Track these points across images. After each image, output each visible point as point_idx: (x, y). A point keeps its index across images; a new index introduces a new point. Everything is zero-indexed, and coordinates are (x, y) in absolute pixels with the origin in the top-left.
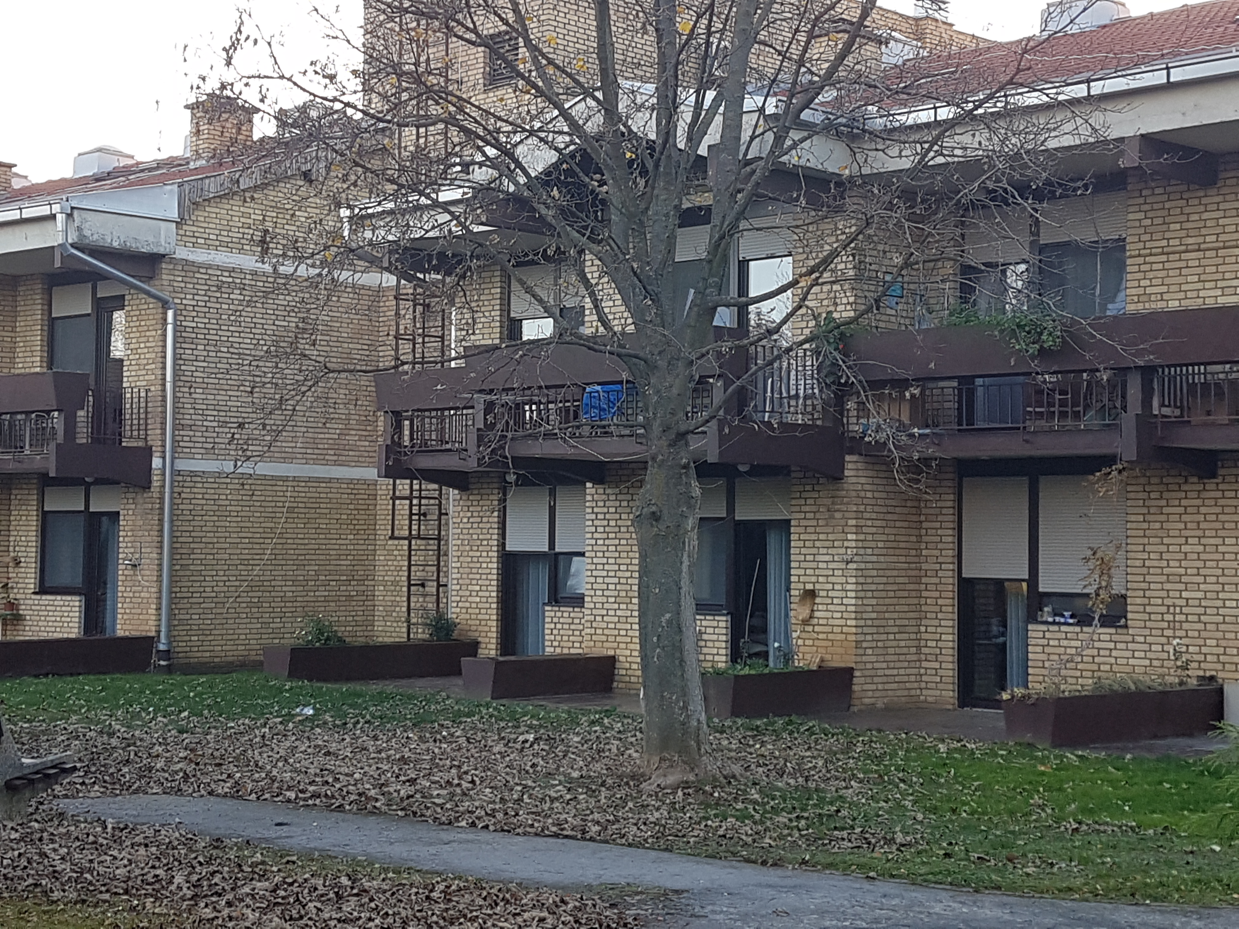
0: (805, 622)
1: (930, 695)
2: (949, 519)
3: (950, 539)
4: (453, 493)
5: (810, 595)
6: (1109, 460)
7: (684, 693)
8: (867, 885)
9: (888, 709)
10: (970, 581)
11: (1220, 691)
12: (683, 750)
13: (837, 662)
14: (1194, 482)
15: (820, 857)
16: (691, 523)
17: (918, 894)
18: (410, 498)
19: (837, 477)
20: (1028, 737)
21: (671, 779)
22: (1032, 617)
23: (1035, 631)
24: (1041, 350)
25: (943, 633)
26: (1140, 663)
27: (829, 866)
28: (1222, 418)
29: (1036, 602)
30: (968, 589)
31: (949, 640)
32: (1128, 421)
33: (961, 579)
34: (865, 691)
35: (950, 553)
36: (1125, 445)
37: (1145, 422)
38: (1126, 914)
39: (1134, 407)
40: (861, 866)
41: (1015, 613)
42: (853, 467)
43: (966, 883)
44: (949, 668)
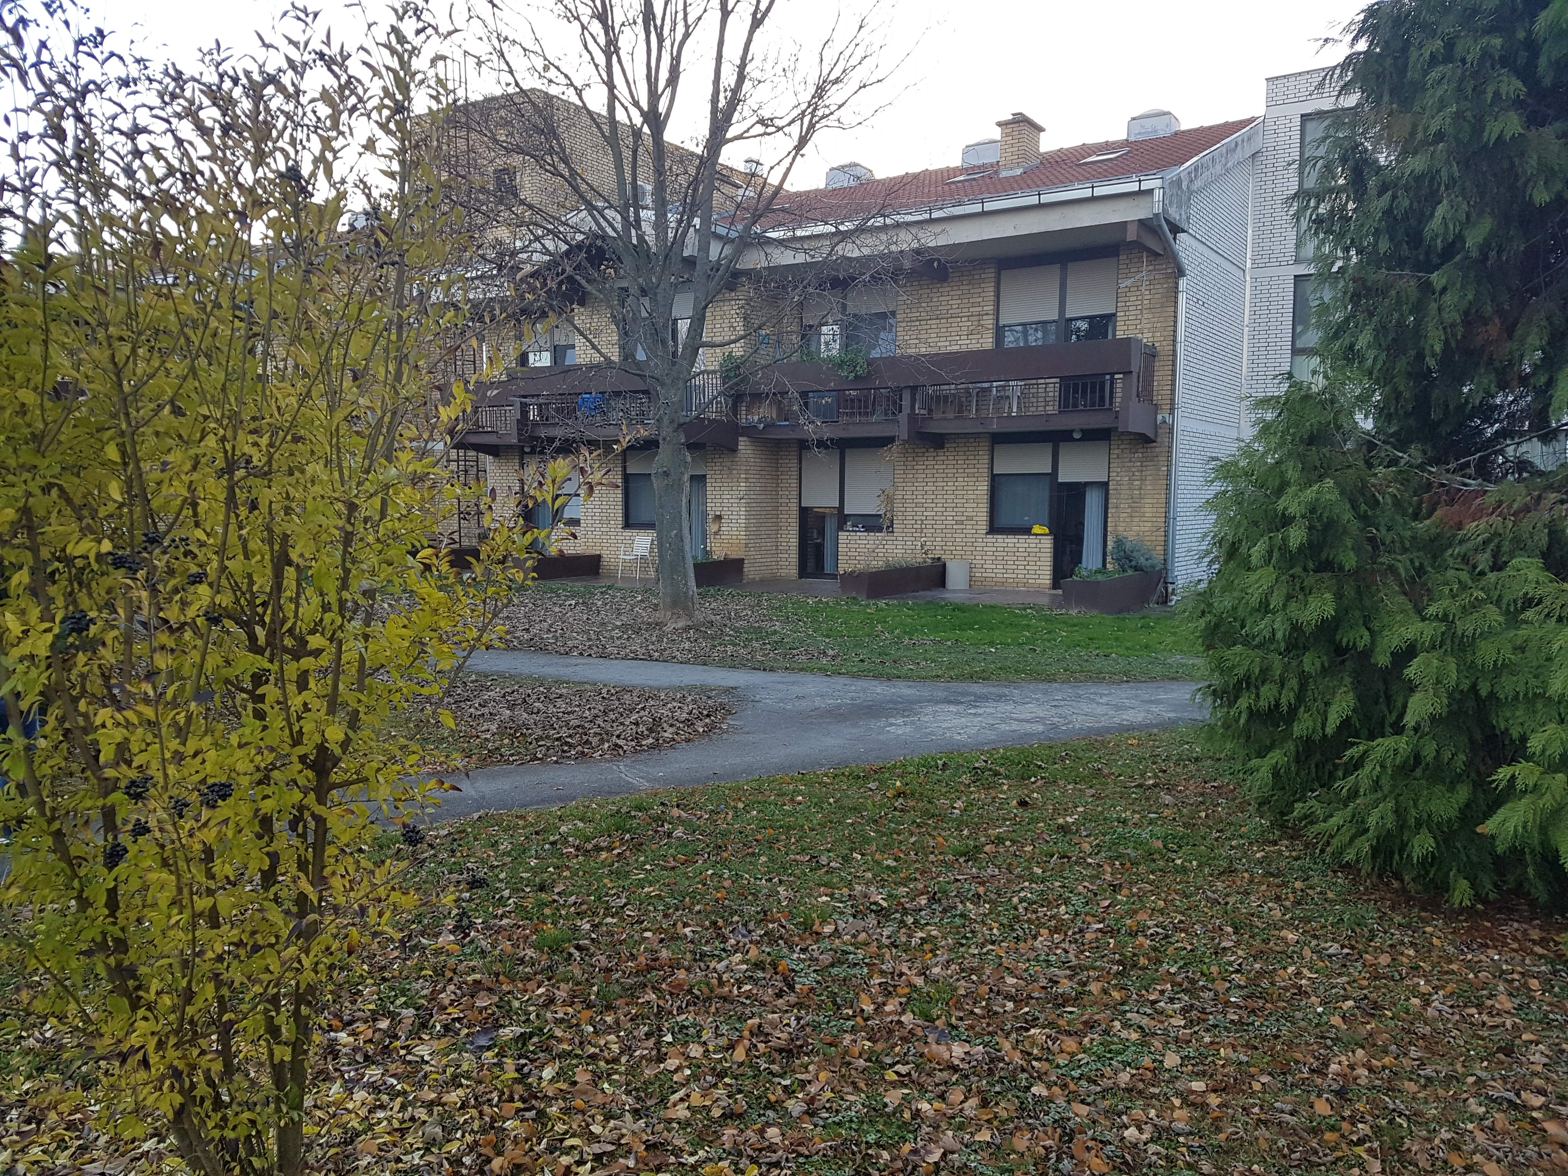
0: (716, 533)
1: (783, 572)
2: (795, 474)
3: (794, 484)
4: (489, 459)
5: (719, 518)
6: (890, 440)
7: (685, 576)
8: (826, 679)
9: (762, 581)
10: (807, 508)
11: (944, 565)
12: (685, 608)
13: (734, 556)
14: (932, 453)
15: (795, 665)
16: (686, 477)
17: (861, 684)
18: (458, 461)
19: (734, 450)
20: (854, 594)
21: (681, 624)
22: (841, 528)
23: (842, 535)
24: (856, 377)
25: (791, 538)
26: (900, 552)
27: (802, 670)
28: (951, 415)
29: (842, 519)
30: (804, 512)
31: (794, 542)
32: (903, 418)
33: (801, 508)
34: (750, 571)
35: (795, 493)
36: (901, 430)
37: (912, 417)
38: (977, 688)
39: (906, 410)
40: (820, 669)
41: (830, 525)
42: (743, 444)
43: (882, 676)
44: (794, 557)
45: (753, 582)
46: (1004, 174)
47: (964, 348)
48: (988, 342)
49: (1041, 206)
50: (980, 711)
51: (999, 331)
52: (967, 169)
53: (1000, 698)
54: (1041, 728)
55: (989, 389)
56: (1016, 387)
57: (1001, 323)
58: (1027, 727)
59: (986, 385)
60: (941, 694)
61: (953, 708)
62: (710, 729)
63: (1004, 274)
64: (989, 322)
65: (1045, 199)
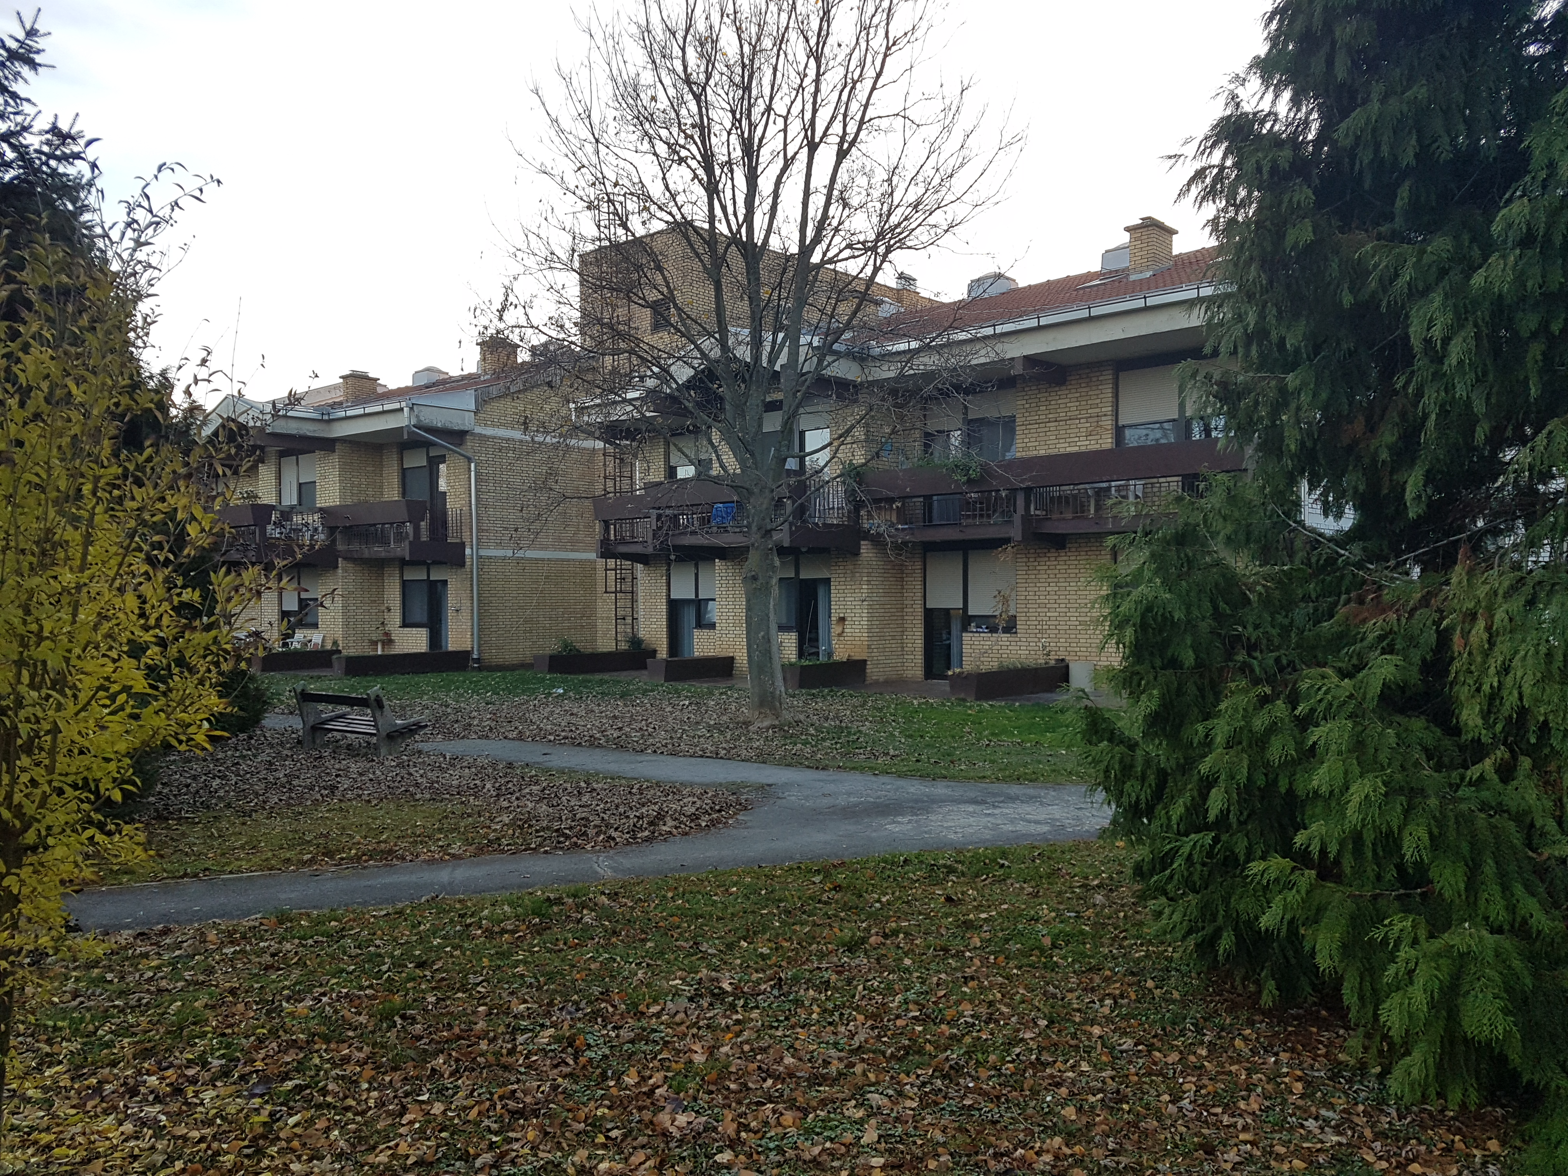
0: (839, 635)
1: (909, 673)
2: (919, 576)
3: (919, 587)
4: (640, 567)
5: (842, 620)
6: (1007, 541)
7: (772, 676)
8: (873, 778)
9: (886, 682)
10: (931, 610)
11: (1067, 667)
12: (772, 708)
13: (857, 657)
14: (1053, 554)
15: (848, 764)
16: (774, 581)
17: (901, 782)
18: (615, 570)
19: (857, 554)
20: (962, 696)
21: (766, 723)
22: (965, 629)
23: (966, 636)
24: (969, 480)
25: (916, 639)
26: (1023, 653)
27: (853, 768)
28: (1069, 516)
29: (967, 621)
30: (929, 614)
31: (919, 643)
32: (1017, 518)
33: (925, 609)
34: (873, 672)
35: (919, 595)
36: (1016, 532)
37: (1027, 519)
38: (1015, 789)
39: (1021, 510)
40: (870, 768)
41: (955, 627)
42: (865, 548)
43: (928, 776)
44: (919, 658)
45: (877, 682)
46: (1133, 278)
47: (1083, 449)
48: (1107, 442)
49: (1147, 309)
50: (997, 811)
51: (1119, 431)
52: (1104, 274)
53: (1031, 799)
54: (1046, 828)
55: (1110, 488)
56: (1137, 487)
57: (1120, 423)
58: (1033, 829)
59: (1104, 485)
60: (972, 795)
61: (971, 808)
62: (713, 823)
63: (1122, 375)
64: (1108, 423)
65: (1151, 302)
